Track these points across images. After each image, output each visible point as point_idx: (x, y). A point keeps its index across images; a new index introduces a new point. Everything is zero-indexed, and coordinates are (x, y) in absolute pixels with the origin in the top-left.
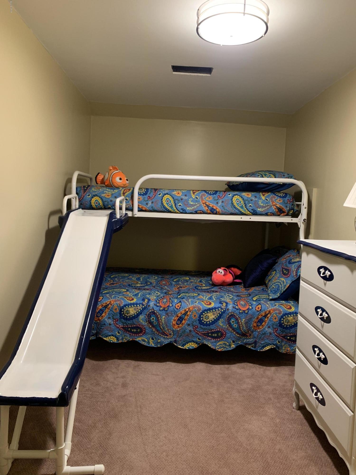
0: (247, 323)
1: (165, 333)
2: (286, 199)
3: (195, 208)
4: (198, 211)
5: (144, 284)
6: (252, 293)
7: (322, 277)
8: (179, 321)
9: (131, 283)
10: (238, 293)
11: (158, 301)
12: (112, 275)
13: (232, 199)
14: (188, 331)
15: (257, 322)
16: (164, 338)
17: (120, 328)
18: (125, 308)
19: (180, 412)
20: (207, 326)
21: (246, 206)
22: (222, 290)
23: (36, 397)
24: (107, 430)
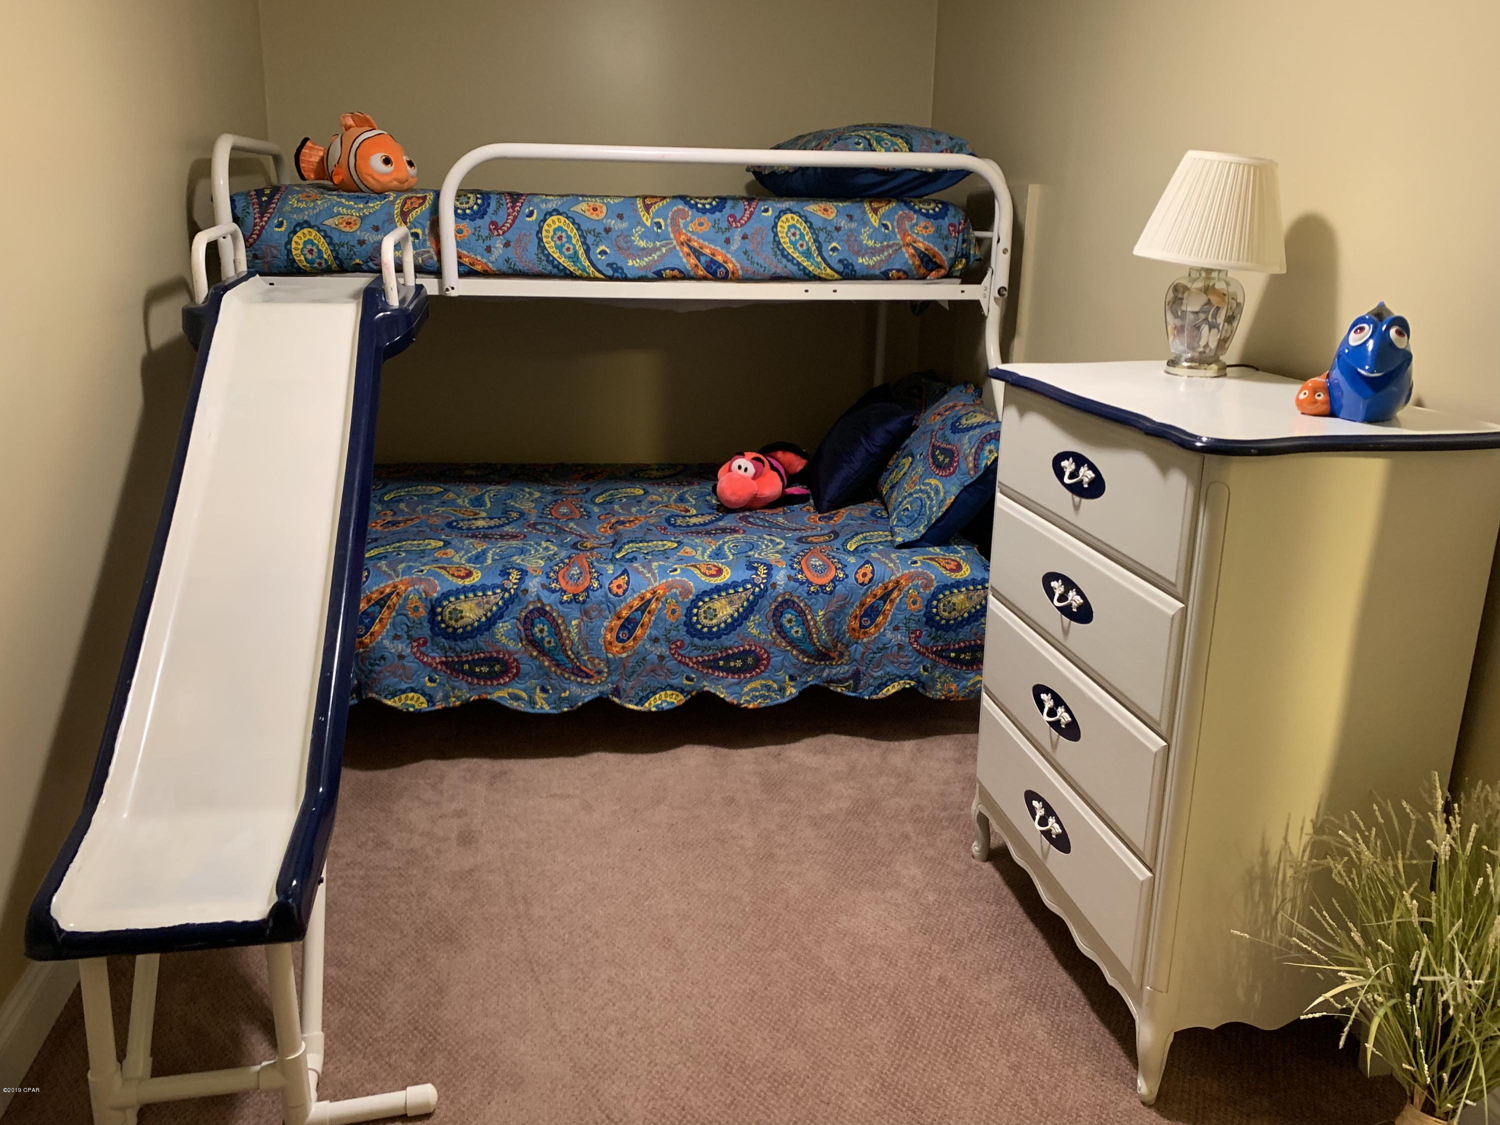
0: (832, 622)
1: (582, 671)
2: (947, 221)
3: (654, 261)
4: (665, 270)
5: (499, 518)
6: (843, 527)
7: (1068, 487)
8: (626, 632)
9: (453, 518)
10: (800, 530)
11: (552, 574)
12: (383, 491)
13: (775, 226)
14: (653, 658)
15: (862, 617)
16: (581, 684)
17: (434, 665)
18: (445, 603)
19: (647, 903)
20: (710, 639)
21: (819, 249)
22: (750, 523)
23: (194, 924)
24: (431, 979)
